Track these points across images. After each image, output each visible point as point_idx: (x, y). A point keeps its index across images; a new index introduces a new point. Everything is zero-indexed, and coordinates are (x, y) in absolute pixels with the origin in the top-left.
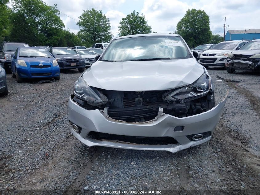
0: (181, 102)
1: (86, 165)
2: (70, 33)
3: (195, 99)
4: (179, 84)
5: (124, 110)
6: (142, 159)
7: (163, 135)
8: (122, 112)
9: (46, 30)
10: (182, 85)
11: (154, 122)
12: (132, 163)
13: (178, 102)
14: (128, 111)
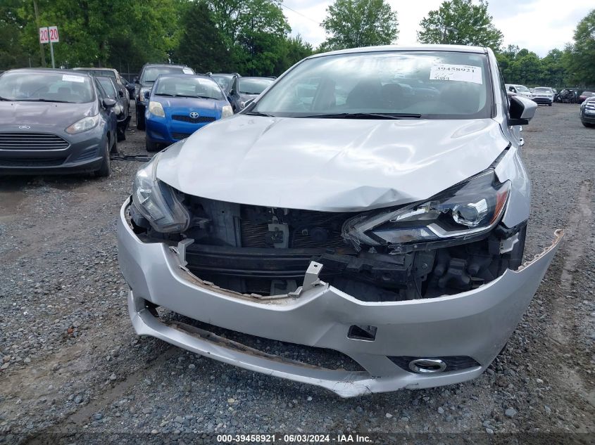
0: (392, 250)
1: (124, 380)
2: (303, 44)
3: (443, 246)
4: (383, 197)
5: (235, 253)
6: (264, 394)
7: (313, 342)
8: (228, 257)
9: (250, 38)
10: (391, 201)
11: (291, 301)
12: (231, 401)
13: (384, 248)
14: (243, 258)
